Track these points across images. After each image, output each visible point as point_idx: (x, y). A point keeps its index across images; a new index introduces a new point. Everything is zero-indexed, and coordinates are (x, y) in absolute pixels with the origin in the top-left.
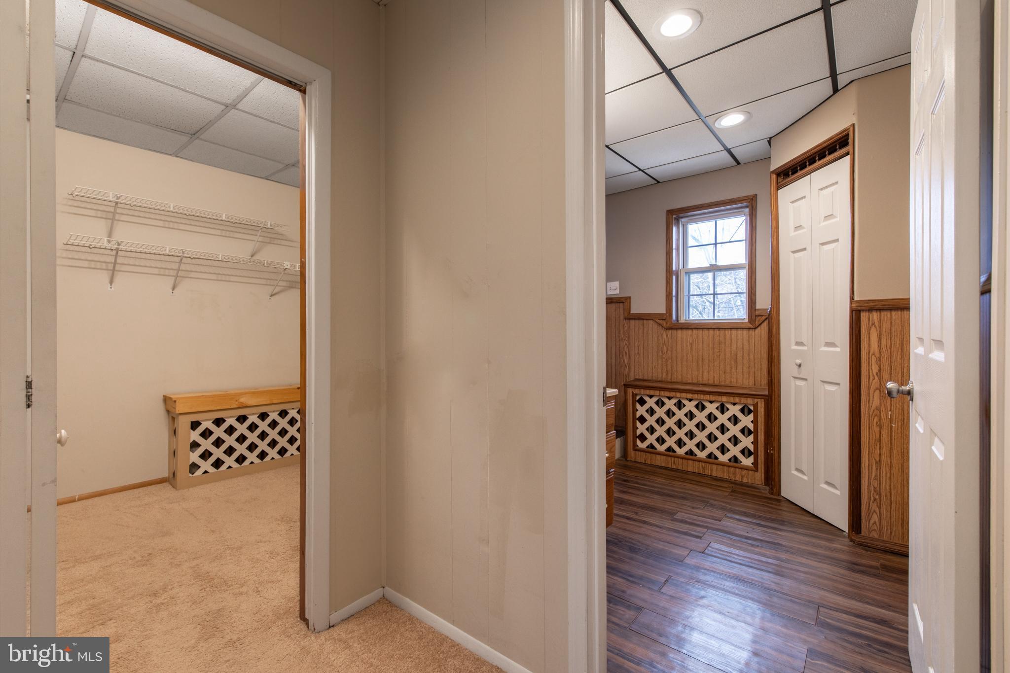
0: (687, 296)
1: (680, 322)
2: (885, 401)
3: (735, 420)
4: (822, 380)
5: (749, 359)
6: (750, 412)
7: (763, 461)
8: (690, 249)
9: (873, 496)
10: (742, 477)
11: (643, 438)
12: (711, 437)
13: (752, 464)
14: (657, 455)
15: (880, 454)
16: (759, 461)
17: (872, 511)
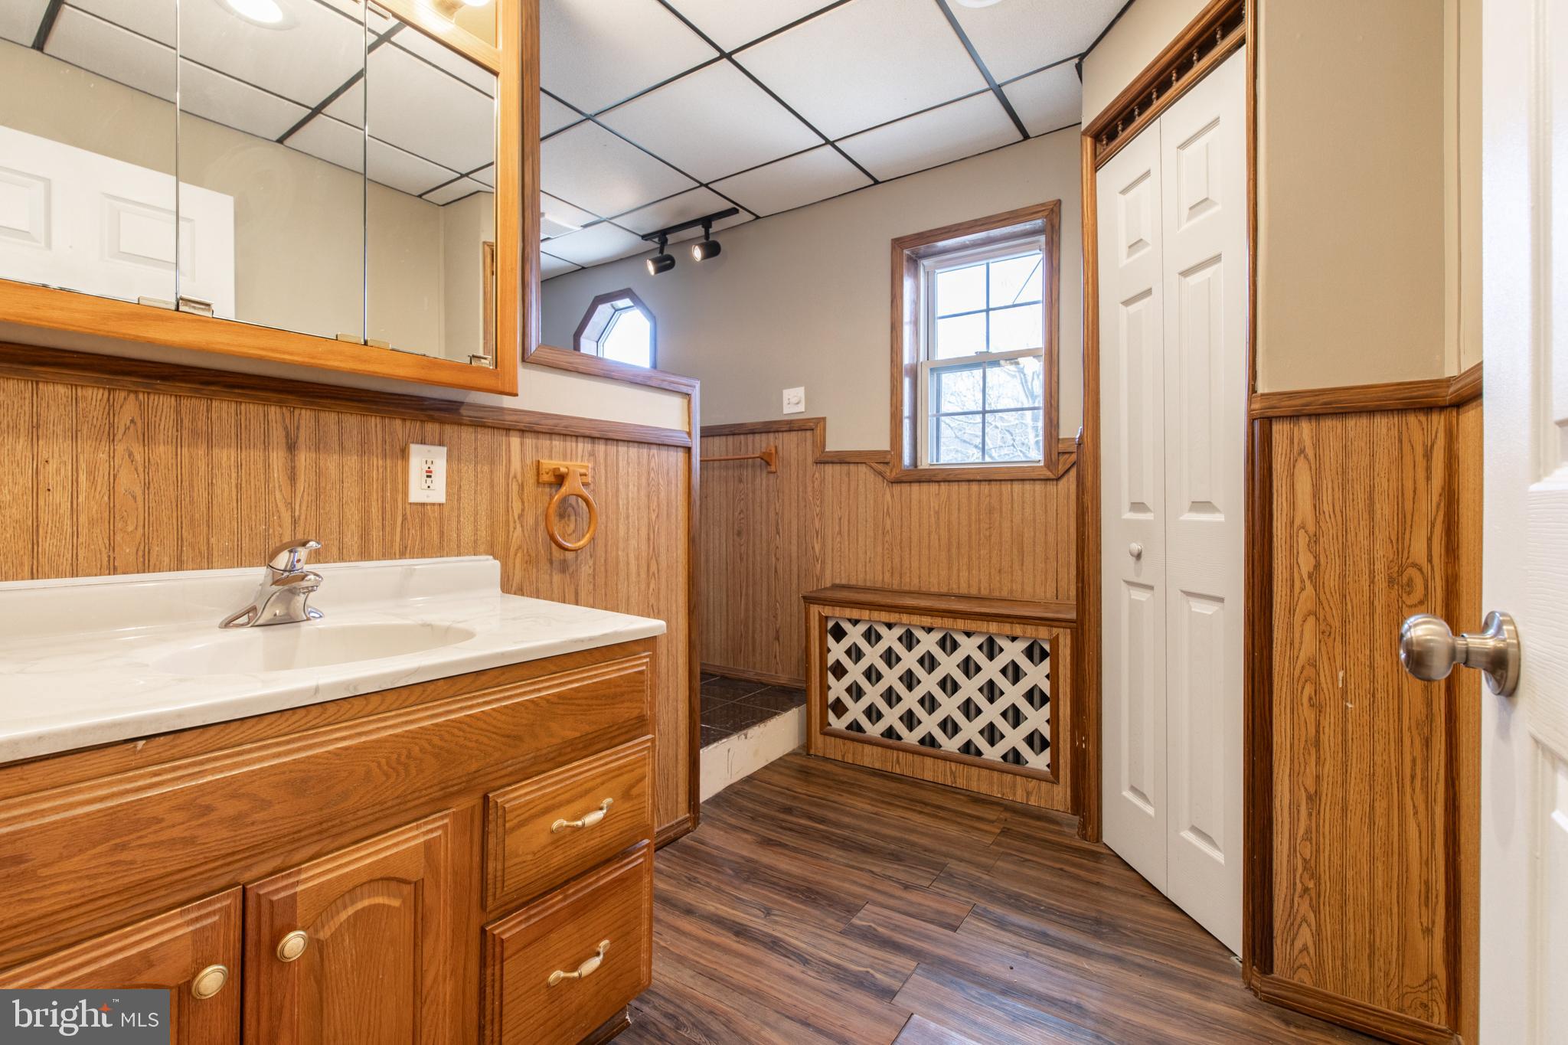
0: (934, 416)
1: (920, 467)
2: (1330, 644)
3: (1014, 673)
4: (1184, 589)
5: (1046, 543)
6: (1044, 655)
7: (1069, 761)
8: (940, 322)
9: (1301, 882)
10: (1028, 794)
11: (839, 708)
12: (969, 709)
13: (1048, 766)
14: (866, 746)
15: (1318, 777)
16: (1061, 761)
17: (1299, 920)
